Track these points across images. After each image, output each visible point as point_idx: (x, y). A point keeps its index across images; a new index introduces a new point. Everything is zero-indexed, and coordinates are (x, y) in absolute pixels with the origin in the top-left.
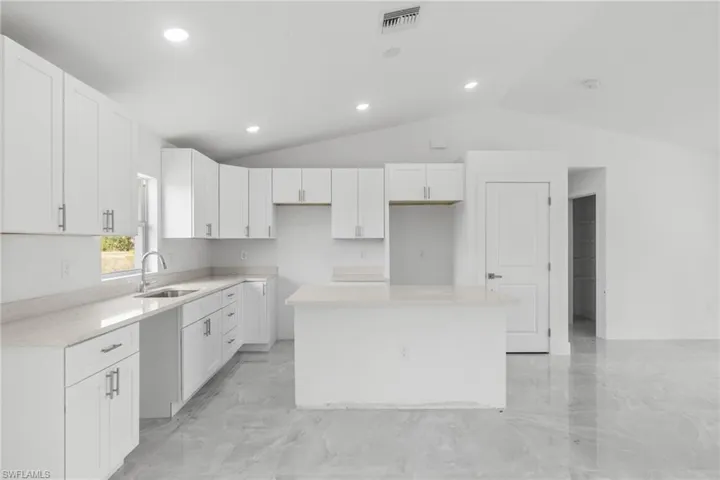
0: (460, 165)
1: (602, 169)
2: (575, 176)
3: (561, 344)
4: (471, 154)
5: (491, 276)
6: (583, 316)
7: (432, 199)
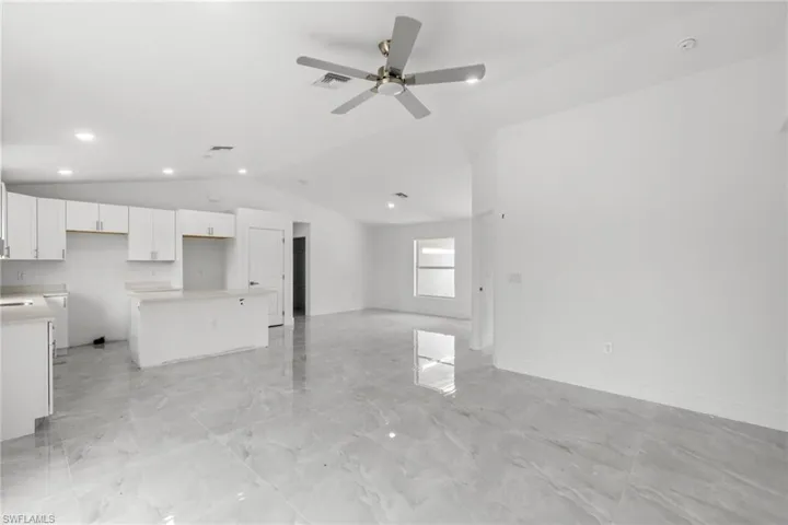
0: (232, 216)
1: (308, 224)
2: (296, 225)
3: (290, 320)
4: (240, 211)
5: (252, 284)
6: (299, 307)
7: (215, 235)
